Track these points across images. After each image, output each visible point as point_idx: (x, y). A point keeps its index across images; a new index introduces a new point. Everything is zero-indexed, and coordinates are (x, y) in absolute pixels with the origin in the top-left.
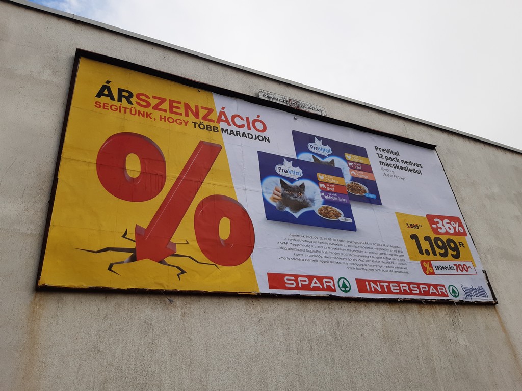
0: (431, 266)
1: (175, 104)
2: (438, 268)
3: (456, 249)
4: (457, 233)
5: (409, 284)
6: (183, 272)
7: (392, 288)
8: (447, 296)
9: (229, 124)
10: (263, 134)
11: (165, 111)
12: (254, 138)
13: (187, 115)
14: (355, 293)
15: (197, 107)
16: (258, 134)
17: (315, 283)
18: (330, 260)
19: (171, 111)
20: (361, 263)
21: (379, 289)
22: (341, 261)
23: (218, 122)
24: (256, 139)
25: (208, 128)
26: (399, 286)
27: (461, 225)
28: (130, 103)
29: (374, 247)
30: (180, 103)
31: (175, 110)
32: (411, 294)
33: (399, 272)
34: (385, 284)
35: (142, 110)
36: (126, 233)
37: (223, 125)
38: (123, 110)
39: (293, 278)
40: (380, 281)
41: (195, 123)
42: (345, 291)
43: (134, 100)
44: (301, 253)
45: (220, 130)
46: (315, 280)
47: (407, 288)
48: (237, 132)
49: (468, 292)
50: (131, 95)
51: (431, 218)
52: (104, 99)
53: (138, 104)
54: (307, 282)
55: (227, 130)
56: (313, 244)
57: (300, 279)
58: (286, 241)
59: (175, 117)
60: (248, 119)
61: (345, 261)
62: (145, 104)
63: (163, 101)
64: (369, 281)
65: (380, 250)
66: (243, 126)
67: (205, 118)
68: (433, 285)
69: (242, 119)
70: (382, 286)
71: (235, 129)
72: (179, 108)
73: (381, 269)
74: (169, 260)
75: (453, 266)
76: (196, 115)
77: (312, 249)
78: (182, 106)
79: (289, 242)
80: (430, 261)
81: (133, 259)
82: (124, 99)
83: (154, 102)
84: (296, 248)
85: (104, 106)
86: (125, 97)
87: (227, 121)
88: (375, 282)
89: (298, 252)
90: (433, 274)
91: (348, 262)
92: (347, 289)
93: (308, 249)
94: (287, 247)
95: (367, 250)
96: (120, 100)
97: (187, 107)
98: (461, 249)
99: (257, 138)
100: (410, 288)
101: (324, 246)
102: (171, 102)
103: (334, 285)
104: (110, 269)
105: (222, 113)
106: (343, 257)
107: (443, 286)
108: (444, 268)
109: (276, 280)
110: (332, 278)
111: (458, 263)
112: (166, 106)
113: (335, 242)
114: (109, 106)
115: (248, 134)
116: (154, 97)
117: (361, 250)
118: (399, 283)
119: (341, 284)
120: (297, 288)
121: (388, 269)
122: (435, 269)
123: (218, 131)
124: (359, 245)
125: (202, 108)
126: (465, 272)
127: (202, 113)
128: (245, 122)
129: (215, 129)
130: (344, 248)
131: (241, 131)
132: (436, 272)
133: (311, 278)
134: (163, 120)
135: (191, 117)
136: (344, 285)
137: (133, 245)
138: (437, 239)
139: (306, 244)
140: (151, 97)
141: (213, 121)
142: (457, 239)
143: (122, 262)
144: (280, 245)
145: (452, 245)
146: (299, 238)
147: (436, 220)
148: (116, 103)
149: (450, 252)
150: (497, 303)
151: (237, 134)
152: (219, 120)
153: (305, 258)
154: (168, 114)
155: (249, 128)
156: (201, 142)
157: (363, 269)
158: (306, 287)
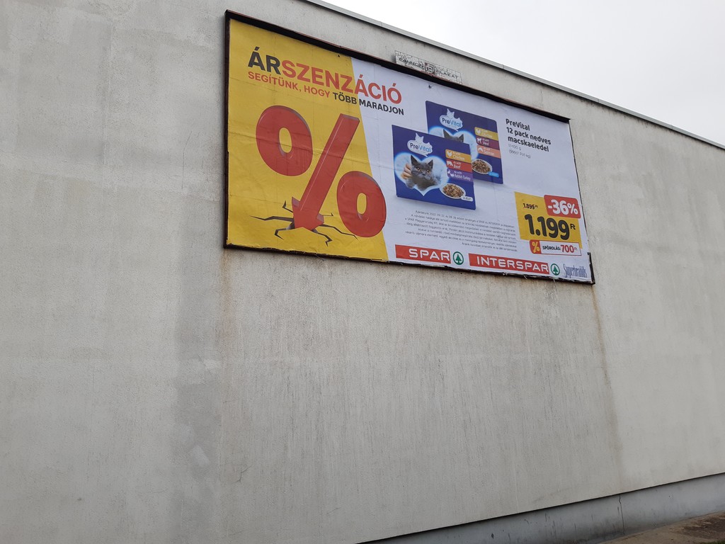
0: (539, 245)
1: (317, 73)
2: (545, 248)
3: (567, 231)
4: (571, 215)
5: (515, 260)
6: (330, 240)
7: (500, 263)
8: (548, 273)
9: (366, 95)
10: (398, 106)
11: (308, 80)
12: (389, 110)
13: (328, 85)
14: (466, 265)
15: (337, 75)
16: (393, 105)
17: (434, 255)
18: (448, 236)
19: (315, 82)
20: (476, 239)
21: (488, 263)
22: (458, 237)
23: (356, 92)
24: (390, 112)
25: (347, 99)
26: (506, 262)
27: (577, 207)
28: (278, 72)
29: (489, 225)
30: (321, 71)
31: (318, 79)
32: (516, 269)
33: (508, 250)
34: (494, 259)
35: (289, 80)
36: (285, 204)
37: (361, 96)
38: (272, 80)
39: (416, 250)
40: (490, 257)
41: (336, 94)
42: (459, 264)
43: (281, 68)
44: (424, 228)
45: (358, 102)
46: (434, 252)
47: (513, 264)
48: (373, 103)
49: (568, 271)
50: (278, 64)
51: (548, 199)
52: (256, 69)
53: (285, 72)
54: (427, 255)
55: (364, 101)
56: (435, 221)
57: (421, 251)
58: (412, 218)
59: (318, 87)
60: (384, 87)
61: (462, 238)
62: (290, 73)
63: (306, 68)
64: (480, 256)
65: (494, 228)
66: (378, 97)
67: (344, 88)
68: (537, 263)
69: (379, 88)
70: (491, 261)
71: (372, 100)
72: (321, 77)
73: (493, 246)
74: (319, 229)
75: (560, 247)
76: (337, 85)
77: (434, 225)
78: (324, 74)
79: (415, 218)
80: (538, 241)
81: (292, 227)
82: (272, 68)
83: (298, 70)
84: (420, 223)
85: (256, 77)
86: (272, 65)
87: (364, 91)
88: (485, 257)
89: (422, 228)
90: (540, 253)
91: (464, 238)
92: (460, 262)
93: (431, 225)
94: (413, 222)
95: (482, 228)
96: (269, 70)
97: (328, 75)
98: (571, 231)
99: (392, 109)
100: (515, 265)
101: (444, 223)
102: (314, 70)
103: (449, 258)
104: (276, 234)
105: (360, 82)
106: (460, 233)
107: (547, 264)
108: (550, 248)
109: (402, 250)
110: (448, 252)
111: (565, 244)
112: (308, 75)
113: (454, 220)
114: (260, 76)
115: (384, 106)
116: (299, 65)
117: (477, 227)
118: (506, 259)
119: (455, 257)
120: (419, 258)
121: (499, 246)
122: (542, 248)
123: (356, 103)
124: (476, 223)
125: (342, 76)
126: (570, 253)
127: (342, 81)
128: (381, 92)
129: (353, 101)
130: (462, 225)
131: (378, 102)
132: (543, 251)
133: (431, 251)
134: (307, 91)
135: (332, 88)
136: (458, 259)
137: (291, 215)
138: (550, 220)
139: (430, 220)
140: (295, 65)
141: (351, 91)
142: (569, 221)
143: (285, 229)
144: (407, 221)
145: (563, 227)
146: (423, 215)
147: (553, 201)
148: (265, 73)
149: (560, 233)
150: (594, 283)
151: (373, 106)
152: (357, 90)
153: (427, 233)
154: (311, 85)
155: (385, 99)
156: (341, 115)
157: (476, 245)
158: (425, 259)
